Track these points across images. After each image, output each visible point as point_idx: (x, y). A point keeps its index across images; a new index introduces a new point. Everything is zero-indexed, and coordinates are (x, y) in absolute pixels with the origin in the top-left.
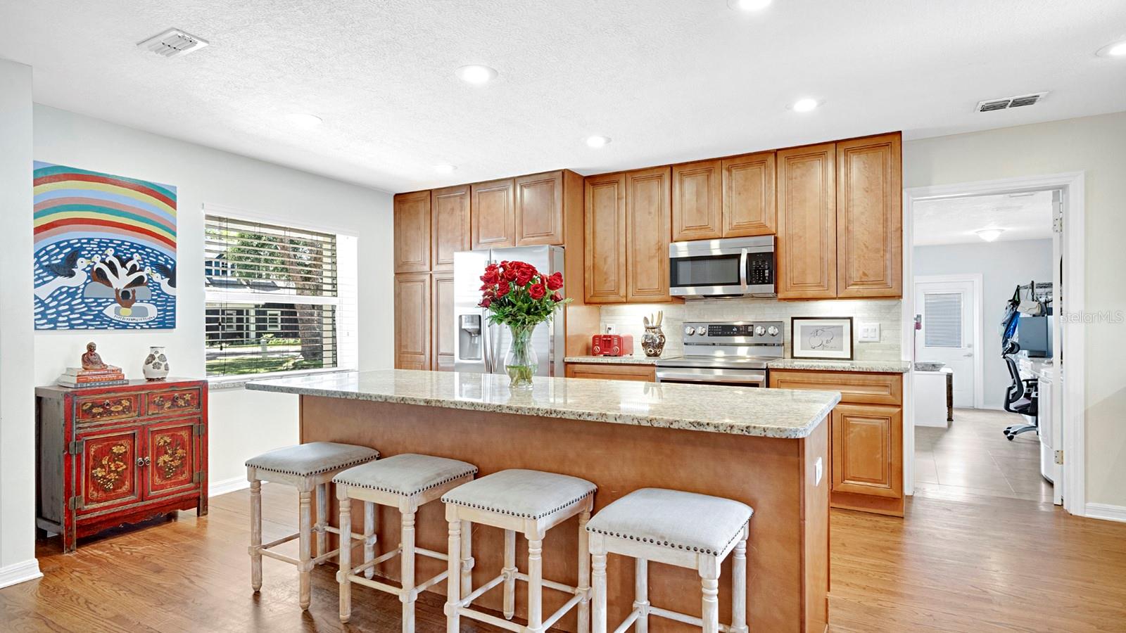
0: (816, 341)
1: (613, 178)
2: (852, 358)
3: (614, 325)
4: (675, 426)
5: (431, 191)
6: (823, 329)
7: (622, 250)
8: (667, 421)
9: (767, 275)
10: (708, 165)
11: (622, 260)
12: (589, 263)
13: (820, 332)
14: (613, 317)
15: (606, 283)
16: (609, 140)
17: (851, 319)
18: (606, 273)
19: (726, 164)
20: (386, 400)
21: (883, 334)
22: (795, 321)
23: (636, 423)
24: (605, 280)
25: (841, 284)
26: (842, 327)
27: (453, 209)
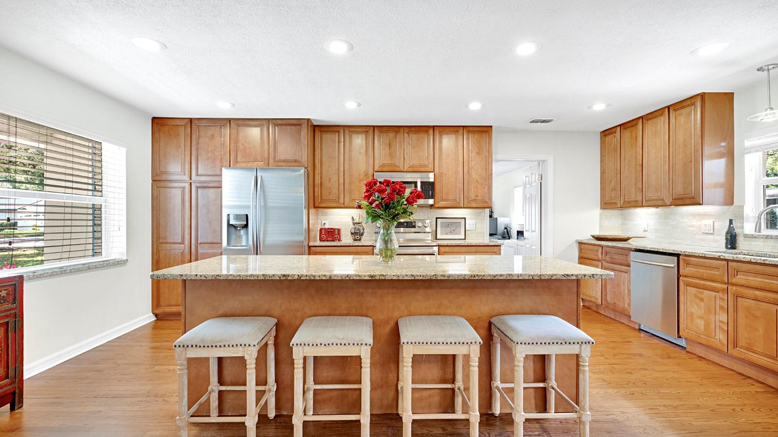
0: (449, 230)
1: (337, 129)
2: (465, 239)
3: (328, 221)
4: (554, 278)
5: (191, 120)
6: (452, 224)
7: (342, 174)
8: (549, 275)
9: (430, 194)
10: (396, 129)
11: (341, 181)
12: (318, 181)
13: (450, 225)
14: (327, 217)
15: (330, 195)
16: (359, 105)
17: (465, 218)
18: (330, 189)
19: (406, 130)
20: (330, 277)
21: (477, 226)
22: (438, 219)
23: (531, 278)
24: (330, 193)
25: (466, 200)
26: (460, 222)
27: (213, 136)
